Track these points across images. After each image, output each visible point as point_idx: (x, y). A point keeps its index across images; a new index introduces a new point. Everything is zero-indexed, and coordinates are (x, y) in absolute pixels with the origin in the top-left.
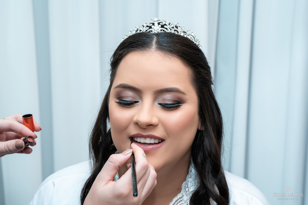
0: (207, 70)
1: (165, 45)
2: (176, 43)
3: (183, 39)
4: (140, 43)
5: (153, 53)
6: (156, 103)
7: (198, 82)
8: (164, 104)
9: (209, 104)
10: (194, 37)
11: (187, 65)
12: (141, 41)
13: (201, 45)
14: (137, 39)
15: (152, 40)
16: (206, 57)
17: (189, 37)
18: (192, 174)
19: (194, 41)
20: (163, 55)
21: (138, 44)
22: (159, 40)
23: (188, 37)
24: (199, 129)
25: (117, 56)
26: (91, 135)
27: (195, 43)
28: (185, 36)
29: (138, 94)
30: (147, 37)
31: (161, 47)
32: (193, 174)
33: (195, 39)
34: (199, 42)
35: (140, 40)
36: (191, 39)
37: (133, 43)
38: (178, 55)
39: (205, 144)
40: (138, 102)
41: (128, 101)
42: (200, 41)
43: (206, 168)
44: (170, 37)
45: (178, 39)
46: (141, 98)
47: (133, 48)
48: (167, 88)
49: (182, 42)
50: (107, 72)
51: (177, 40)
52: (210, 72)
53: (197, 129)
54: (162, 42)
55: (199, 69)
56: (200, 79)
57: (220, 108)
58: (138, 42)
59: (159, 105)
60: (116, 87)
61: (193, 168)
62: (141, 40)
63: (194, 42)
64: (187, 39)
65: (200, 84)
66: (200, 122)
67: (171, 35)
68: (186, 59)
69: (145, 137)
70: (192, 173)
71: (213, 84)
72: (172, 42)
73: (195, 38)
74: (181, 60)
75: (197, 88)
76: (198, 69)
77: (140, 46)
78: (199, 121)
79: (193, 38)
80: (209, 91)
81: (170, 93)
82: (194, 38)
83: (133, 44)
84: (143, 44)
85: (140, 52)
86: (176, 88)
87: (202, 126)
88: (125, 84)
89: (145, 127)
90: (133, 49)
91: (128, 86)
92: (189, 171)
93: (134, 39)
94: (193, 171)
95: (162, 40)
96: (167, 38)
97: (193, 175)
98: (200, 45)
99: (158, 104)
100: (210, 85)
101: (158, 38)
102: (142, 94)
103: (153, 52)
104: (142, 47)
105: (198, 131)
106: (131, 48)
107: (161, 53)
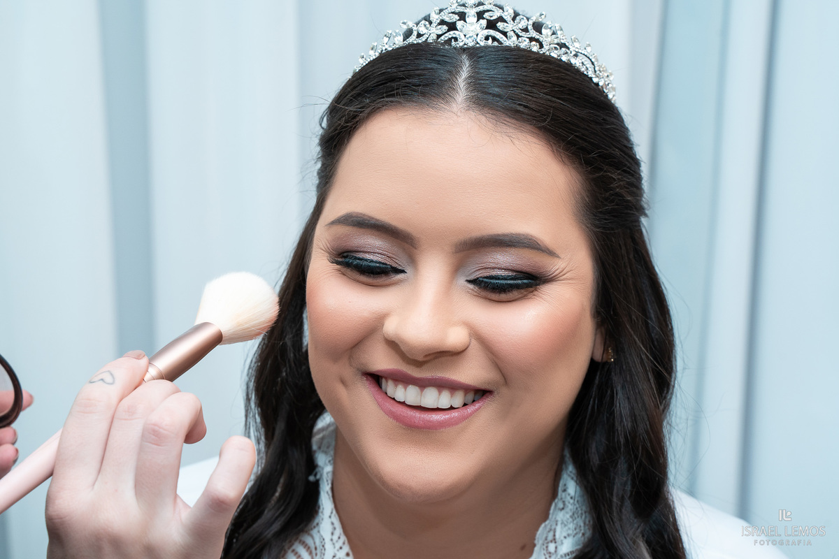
0: (629, 173)
1: (497, 90)
2: (534, 85)
3: (558, 72)
4: (415, 81)
5: (455, 117)
6: (461, 281)
7: (601, 212)
8: (487, 277)
9: (631, 282)
10: (593, 60)
11: (566, 160)
12: (419, 75)
13: (614, 86)
14: (408, 65)
15: (454, 71)
16: (627, 129)
17: (576, 62)
18: (569, 498)
19: (591, 74)
20: (490, 125)
21: (409, 83)
22: (478, 73)
23: (573, 61)
24: (598, 357)
25: (339, 120)
26: (252, 361)
27: (595, 80)
28: (564, 58)
29: (405, 249)
30: (438, 62)
31: (483, 98)
32: (571, 498)
33: (597, 69)
34: (608, 76)
35: (418, 72)
36: (583, 69)
37: (393, 80)
38: (540, 128)
39: (617, 409)
40: (403, 271)
41: (372, 261)
42: (611, 74)
43: (615, 487)
44: (514, 64)
45: (540, 72)
46: (413, 261)
47: (393, 96)
48: (499, 235)
49: (555, 81)
50: (308, 162)
51: (537, 75)
52: (639, 179)
53: (589, 360)
54: (487, 82)
55: (605, 171)
56: (607, 205)
57: (665, 292)
58: (409, 77)
59: (471, 286)
60: (334, 223)
61: (572, 479)
62: (421, 70)
63: (591, 78)
64: (569, 66)
65: (606, 219)
66: (599, 336)
67: (518, 57)
68: (563, 141)
69: (422, 384)
70: (569, 494)
71: (646, 215)
72: (520, 80)
73: (595, 63)
74: (548, 142)
75: (595, 233)
76: (601, 170)
77: (414, 91)
78: (596, 334)
79: (589, 65)
80: (633, 240)
81: (506, 252)
82: (593, 63)
83: (394, 85)
84: (427, 85)
85: (414, 112)
86: (528, 235)
87: (605, 350)
88: (364, 215)
89: (421, 358)
90: (391, 99)
91: (372, 222)
92: (560, 489)
93: (399, 67)
94: (571, 487)
95: (487, 72)
96: (507, 67)
97: (572, 501)
98: (610, 85)
99: (466, 283)
100: (638, 222)
101: (474, 67)
102: (416, 249)
103: (459, 114)
104: (423, 94)
105: (594, 367)
106: (387, 96)
107: (483, 119)
